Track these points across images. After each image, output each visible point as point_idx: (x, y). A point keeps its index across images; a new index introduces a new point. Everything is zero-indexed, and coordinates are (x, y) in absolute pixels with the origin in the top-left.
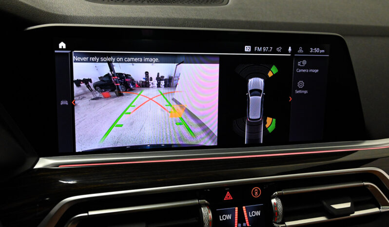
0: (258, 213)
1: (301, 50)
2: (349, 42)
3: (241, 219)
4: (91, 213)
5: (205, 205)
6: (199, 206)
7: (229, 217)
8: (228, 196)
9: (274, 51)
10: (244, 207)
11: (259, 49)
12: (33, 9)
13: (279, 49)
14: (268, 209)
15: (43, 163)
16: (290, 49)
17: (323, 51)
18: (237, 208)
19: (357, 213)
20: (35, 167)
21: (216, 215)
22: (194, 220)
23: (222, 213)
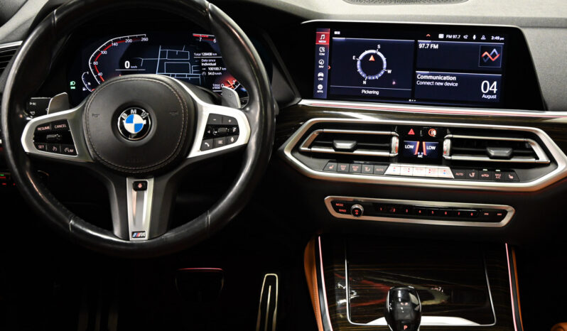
0: (434, 148)
1: (483, 38)
2: (527, 32)
3: (421, 149)
4: (325, 130)
5: (397, 136)
6: (392, 136)
7: (412, 147)
8: (411, 132)
9: (462, 39)
10: (424, 143)
11: (450, 37)
12: (309, 11)
13: (466, 37)
14: (440, 147)
15: (305, 102)
16: (474, 37)
17: (503, 39)
18: (418, 143)
19: (513, 160)
20: (300, 103)
21: (402, 144)
22: (387, 145)
23: (407, 144)
